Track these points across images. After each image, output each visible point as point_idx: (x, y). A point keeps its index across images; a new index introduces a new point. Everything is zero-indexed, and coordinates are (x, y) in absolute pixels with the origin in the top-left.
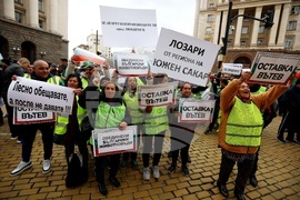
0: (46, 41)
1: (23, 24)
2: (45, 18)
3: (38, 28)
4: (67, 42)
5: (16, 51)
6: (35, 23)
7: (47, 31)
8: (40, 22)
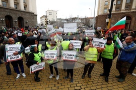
0: (27, 16)
1: (18, 9)
2: (26, 6)
3: (24, 10)
4: (36, 15)
5: (16, 22)
6: (22, 8)
7: (28, 11)
8: (25, 7)
